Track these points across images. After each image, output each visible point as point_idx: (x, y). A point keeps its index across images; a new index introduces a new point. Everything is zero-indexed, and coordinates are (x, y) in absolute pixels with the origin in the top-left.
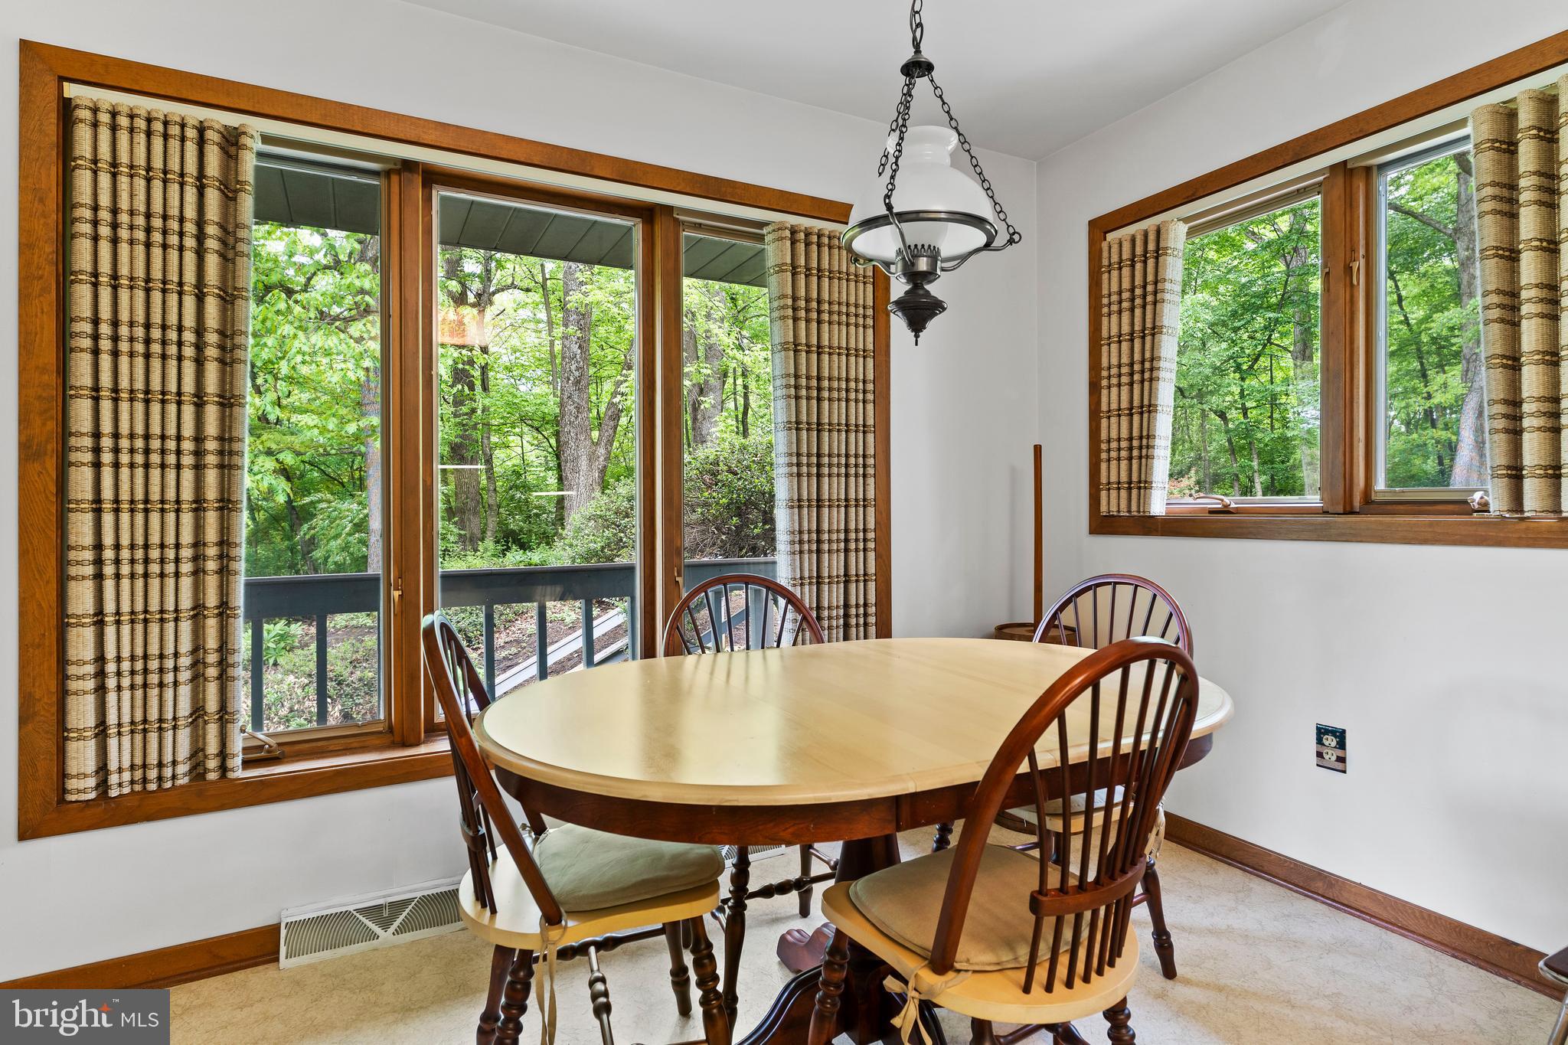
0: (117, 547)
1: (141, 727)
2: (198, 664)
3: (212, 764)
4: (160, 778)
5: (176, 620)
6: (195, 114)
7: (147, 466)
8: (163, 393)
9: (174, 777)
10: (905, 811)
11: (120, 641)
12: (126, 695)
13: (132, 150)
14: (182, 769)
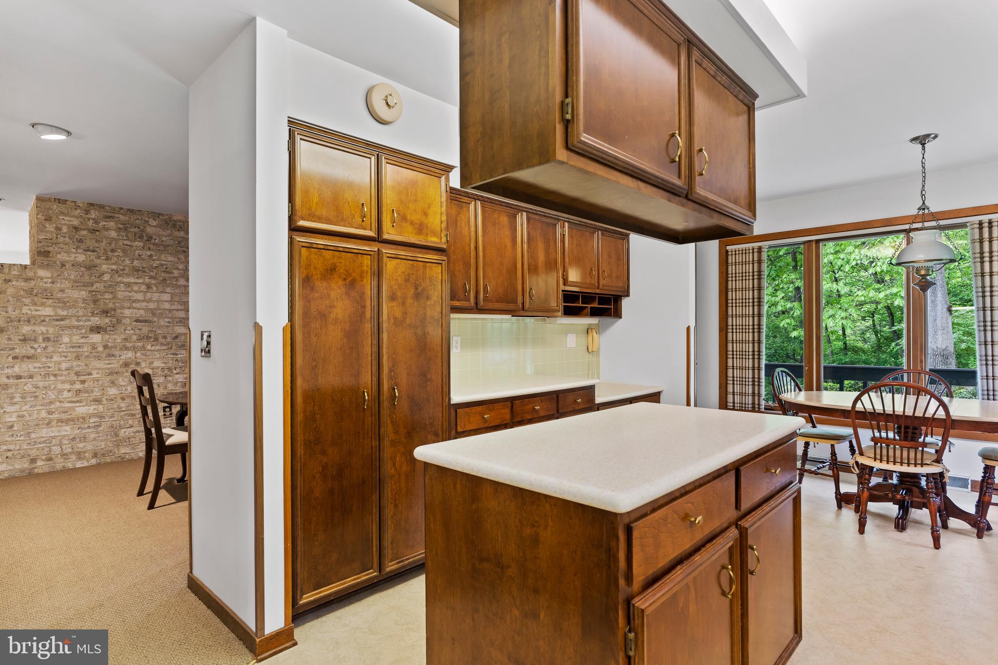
0: (737, 351)
1: (741, 394)
2: (754, 381)
3: (756, 406)
4: (745, 407)
5: (748, 369)
6: (751, 245)
7: (742, 332)
8: (746, 315)
9: (748, 407)
10: (846, 414)
11: (737, 373)
12: (738, 386)
13: (739, 258)
14: (750, 406)
